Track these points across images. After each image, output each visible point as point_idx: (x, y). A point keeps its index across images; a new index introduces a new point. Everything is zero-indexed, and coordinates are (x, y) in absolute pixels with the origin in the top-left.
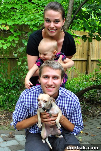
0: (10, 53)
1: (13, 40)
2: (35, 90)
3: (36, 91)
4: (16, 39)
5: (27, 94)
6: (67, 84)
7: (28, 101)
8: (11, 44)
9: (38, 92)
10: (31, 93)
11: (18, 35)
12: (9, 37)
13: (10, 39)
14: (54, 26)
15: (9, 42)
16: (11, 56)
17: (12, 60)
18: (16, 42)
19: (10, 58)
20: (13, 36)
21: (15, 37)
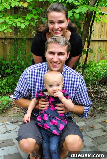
0: (29, 33)
1: (32, 18)
2: (39, 67)
3: (41, 68)
4: (36, 17)
5: (31, 71)
6: (93, 67)
7: (32, 78)
8: (30, 23)
9: (43, 69)
10: (35, 69)
11: (37, 13)
12: (28, 15)
13: (29, 17)
14: (59, 27)
15: (28, 20)
16: (30, 36)
17: (31, 40)
18: (36, 21)
19: (29, 38)
20: (32, 14)
21: (34, 15)
